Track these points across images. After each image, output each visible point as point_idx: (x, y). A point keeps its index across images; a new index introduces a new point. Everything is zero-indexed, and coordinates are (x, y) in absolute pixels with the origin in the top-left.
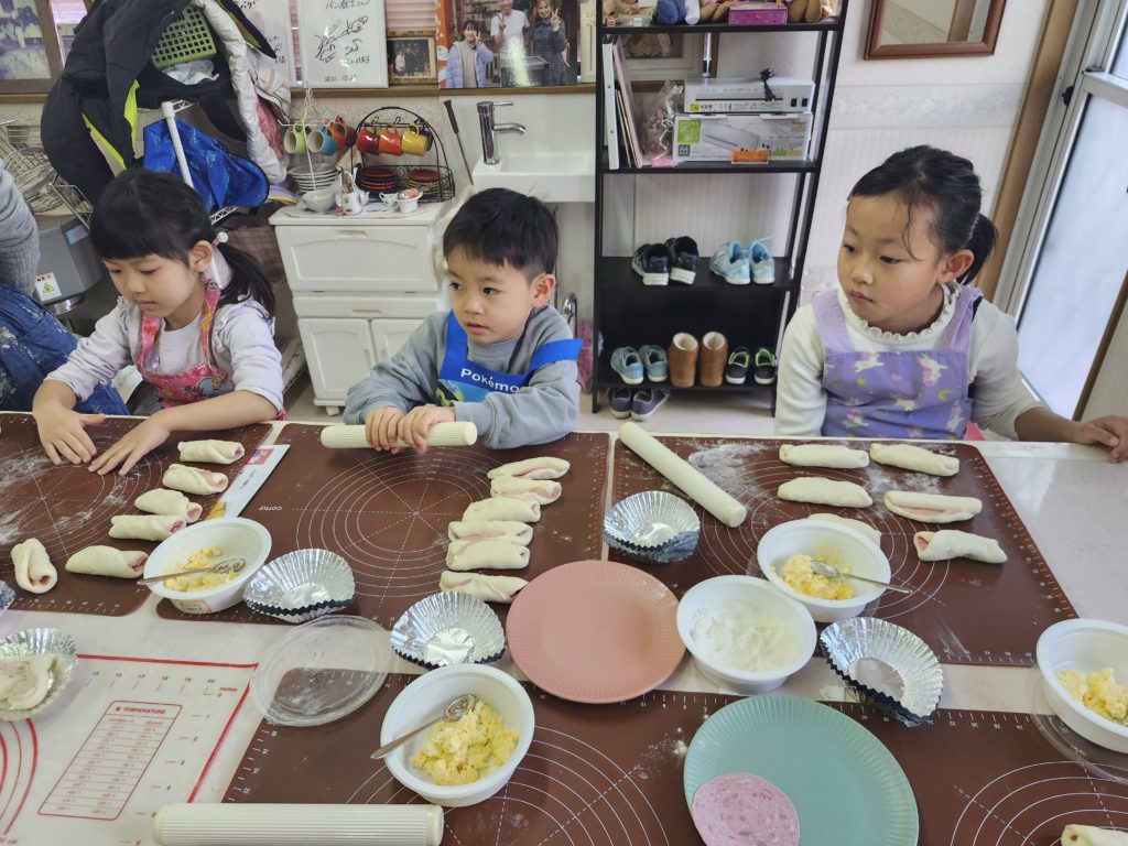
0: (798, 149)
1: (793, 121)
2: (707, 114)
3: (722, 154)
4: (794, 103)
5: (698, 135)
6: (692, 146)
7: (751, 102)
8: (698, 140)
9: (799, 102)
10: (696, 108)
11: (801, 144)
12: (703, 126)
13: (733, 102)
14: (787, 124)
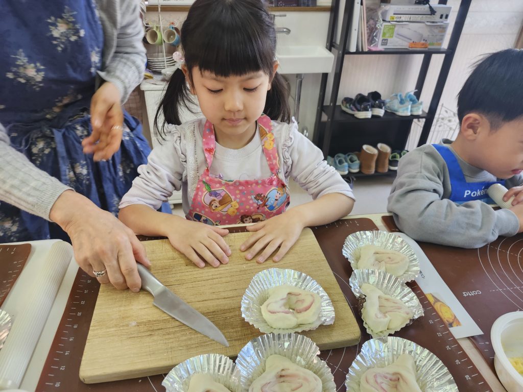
0: (440, 42)
1: (440, 27)
2: (399, 22)
3: (403, 44)
4: (441, 17)
5: (393, 33)
6: (390, 40)
7: (421, 16)
8: (392, 37)
9: (444, 16)
10: (393, 19)
11: (442, 39)
12: (396, 29)
13: (412, 16)
14: (437, 28)
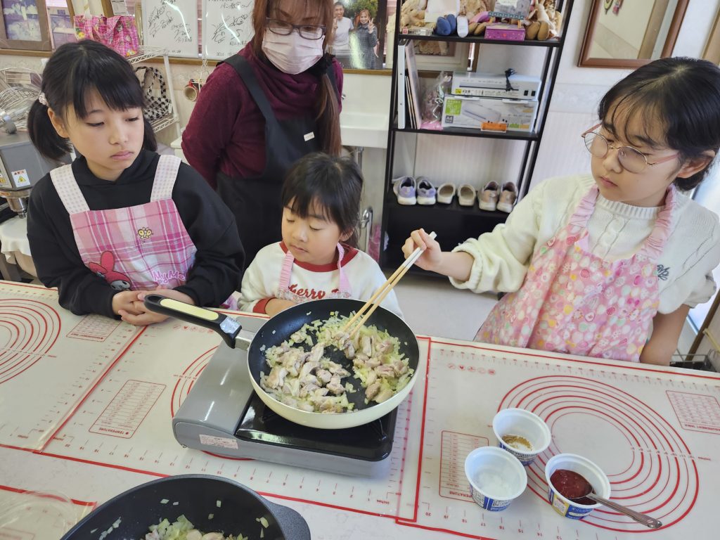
0: (528, 124)
1: (525, 106)
2: (467, 96)
3: (476, 124)
4: (526, 93)
5: (460, 109)
6: (455, 116)
7: (497, 91)
8: (459, 113)
9: (530, 93)
10: (460, 92)
11: (529, 121)
12: (463, 104)
13: (485, 90)
14: (520, 107)
